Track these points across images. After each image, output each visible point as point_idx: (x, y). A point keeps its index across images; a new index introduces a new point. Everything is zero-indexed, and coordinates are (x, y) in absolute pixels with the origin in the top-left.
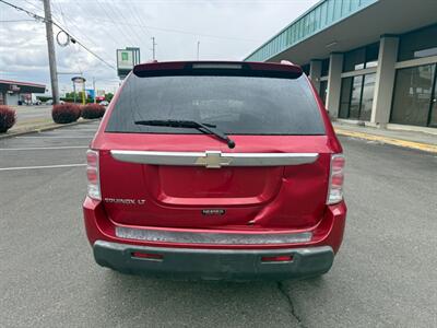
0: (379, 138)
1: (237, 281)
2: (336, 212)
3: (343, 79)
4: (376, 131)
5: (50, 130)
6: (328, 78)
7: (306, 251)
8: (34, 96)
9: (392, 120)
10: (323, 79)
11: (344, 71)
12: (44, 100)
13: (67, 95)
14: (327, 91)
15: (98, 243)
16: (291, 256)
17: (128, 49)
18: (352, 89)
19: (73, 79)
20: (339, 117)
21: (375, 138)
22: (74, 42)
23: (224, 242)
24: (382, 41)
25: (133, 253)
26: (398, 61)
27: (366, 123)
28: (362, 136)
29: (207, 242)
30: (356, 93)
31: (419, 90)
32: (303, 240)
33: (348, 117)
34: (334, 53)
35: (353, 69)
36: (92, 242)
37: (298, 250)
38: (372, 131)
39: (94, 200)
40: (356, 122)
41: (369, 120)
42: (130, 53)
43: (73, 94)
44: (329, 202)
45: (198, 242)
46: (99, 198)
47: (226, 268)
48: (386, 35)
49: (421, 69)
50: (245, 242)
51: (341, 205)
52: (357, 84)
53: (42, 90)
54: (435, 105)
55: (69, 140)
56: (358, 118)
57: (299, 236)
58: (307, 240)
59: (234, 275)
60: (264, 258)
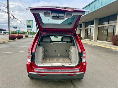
0: (95, 44)
1: (63, 81)
2: (84, 64)
3: (85, 29)
4: (94, 42)
5: (8, 42)
6: (82, 29)
7: (78, 73)
8: (2, 32)
9: (98, 40)
10: (80, 29)
11: (86, 27)
12: (5, 33)
13: (12, 32)
14: (82, 32)
15: (30, 72)
16: (74, 74)
17: (30, 20)
18: (88, 31)
19: (14, 28)
20: (85, 38)
21: (94, 44)
22: (15, 18)
23: (60, 72)
24: (95, 20)
25: (39, 75)
26: (99, 25)
27: (92, 40)
28: (91, 44)
29: (56, 72)
30: (89, 32)
31: (104, 32)
32: (77, 71)
33: (87, 39)
34: (83, 23)
35: (88, 27)
36: (28, 72)
37: (76, 73)
38: (93, 42)
39: (29, 62)
40: (89, 40)
41: (92, 39)
42: (30, 21)
43: (14, 32)
44: (82, 62)
45: (54, 72)
46: (30, 62)
47: (60, 78)
48: (96, 19)
49: (105, 27)
50: (64, 71)
51: (85, 62)
52: (89, 30)
53: (5, 30)
54: (108, 36)
55: (14, 45)
56: (90, 39)
57: (76, 70)
58: (78, 71)
59: (62, 79)
60: (69, 75)
